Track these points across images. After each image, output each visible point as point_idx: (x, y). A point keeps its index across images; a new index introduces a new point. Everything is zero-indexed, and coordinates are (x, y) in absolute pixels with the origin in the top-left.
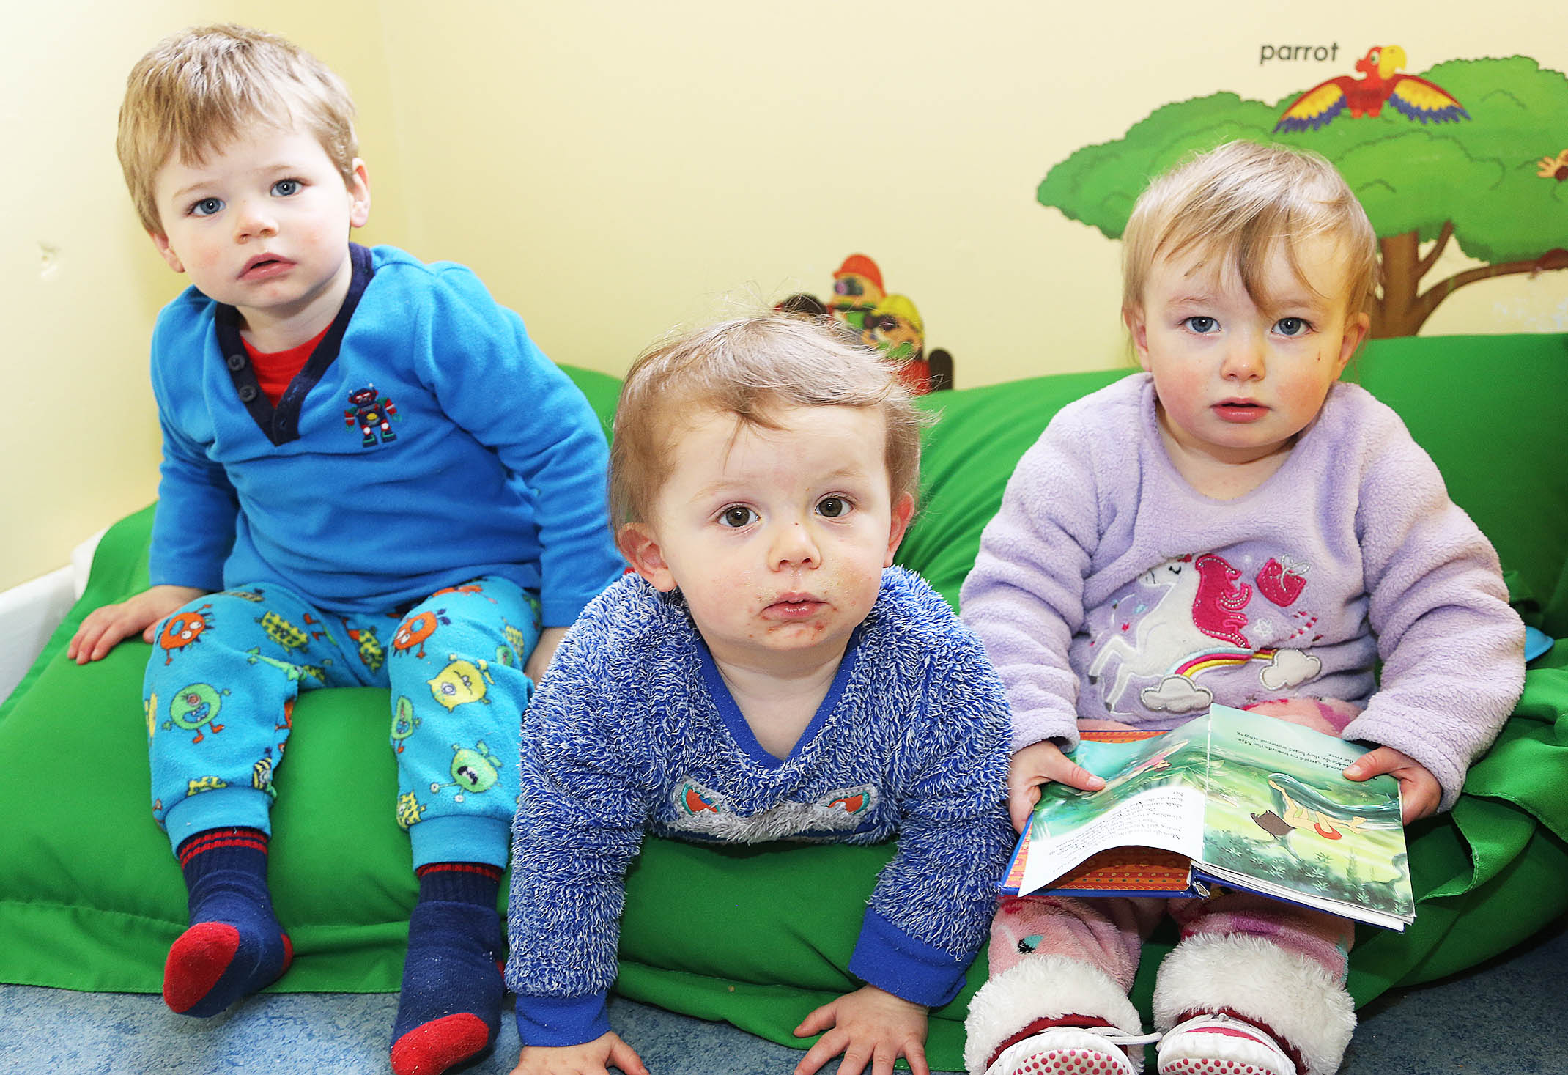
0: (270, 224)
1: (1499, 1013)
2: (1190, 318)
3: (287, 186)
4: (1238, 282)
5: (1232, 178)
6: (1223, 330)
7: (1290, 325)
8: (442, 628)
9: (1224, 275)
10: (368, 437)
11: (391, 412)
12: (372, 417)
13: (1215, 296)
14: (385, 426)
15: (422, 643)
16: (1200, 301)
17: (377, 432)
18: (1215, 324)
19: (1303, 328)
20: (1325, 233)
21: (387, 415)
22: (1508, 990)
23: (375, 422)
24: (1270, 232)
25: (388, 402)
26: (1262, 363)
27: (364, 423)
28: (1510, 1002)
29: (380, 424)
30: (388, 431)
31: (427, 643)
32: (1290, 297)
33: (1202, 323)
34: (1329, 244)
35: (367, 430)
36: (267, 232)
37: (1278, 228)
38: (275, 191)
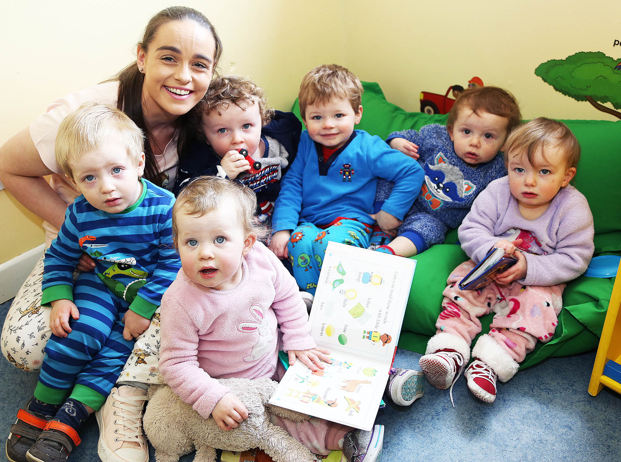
0: (333, 126)
1: (573, 369)
2: (517, 168)
3: (339, 115)
4: (527, 159)
5: (530, 131)
6: (526, 172)
7: (545, 172)
8: (327, 235)
9: (523, 157)
10: (344, 179)
11: (353, 173)
12: (347, 173)
13: (521, 163)
14: (350, 177)
15: (321, 239)
16: (518, 164)
17: (347, 178)
18: (524, 171)
19: (548, 173)
20: (555, 147)
21: (351, 174)
22: (579, 363)
23: (347, 175)
24: (537, 146)
25: (353, 170)
26: (535, 182)
27: (344, 174)
28: (578, 366)
29: (348, 176)
30: (350, 179)
31: (323, 239)
32: (543, 164)
33: (520, 170)
34: (556, 150)
35: (345, 177)
36: (332, 128)
37: (540, 145)
38: (336, 117)
